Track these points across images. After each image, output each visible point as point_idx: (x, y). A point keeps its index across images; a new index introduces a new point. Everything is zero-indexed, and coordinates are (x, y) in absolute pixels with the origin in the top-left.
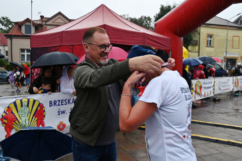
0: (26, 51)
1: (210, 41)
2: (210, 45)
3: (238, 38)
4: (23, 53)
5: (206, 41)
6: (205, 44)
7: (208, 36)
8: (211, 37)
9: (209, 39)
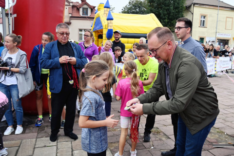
0: (83, 31)
1: (204, 21)
2: (203, 25)
3: (231, 19)
4: (81, 33)
7: (202, 16)
8: (204, 17)
9: (203, 19)
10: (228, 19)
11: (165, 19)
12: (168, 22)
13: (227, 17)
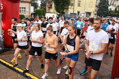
1: (80, 4)
2: (79, 5)
5: (77, 4)
6: (77, 5)
7: (78, 1)
9: (79, 3)
10: (91, 3)
11: (61, 3)
12: (63, 4)
13: (91, 2)
